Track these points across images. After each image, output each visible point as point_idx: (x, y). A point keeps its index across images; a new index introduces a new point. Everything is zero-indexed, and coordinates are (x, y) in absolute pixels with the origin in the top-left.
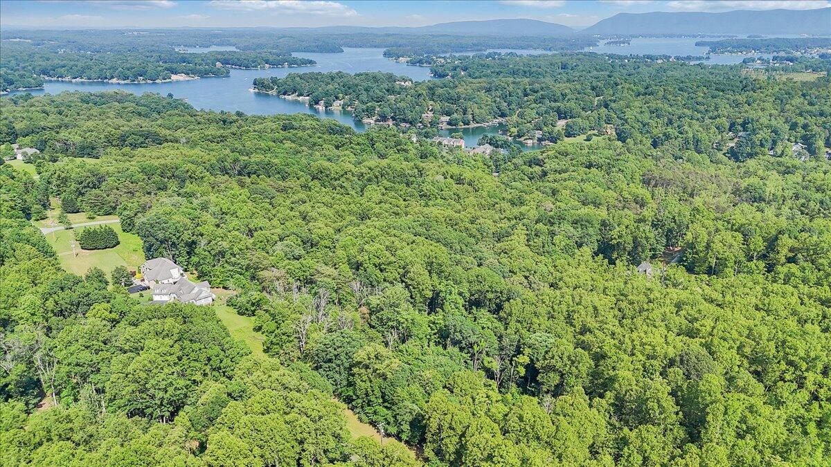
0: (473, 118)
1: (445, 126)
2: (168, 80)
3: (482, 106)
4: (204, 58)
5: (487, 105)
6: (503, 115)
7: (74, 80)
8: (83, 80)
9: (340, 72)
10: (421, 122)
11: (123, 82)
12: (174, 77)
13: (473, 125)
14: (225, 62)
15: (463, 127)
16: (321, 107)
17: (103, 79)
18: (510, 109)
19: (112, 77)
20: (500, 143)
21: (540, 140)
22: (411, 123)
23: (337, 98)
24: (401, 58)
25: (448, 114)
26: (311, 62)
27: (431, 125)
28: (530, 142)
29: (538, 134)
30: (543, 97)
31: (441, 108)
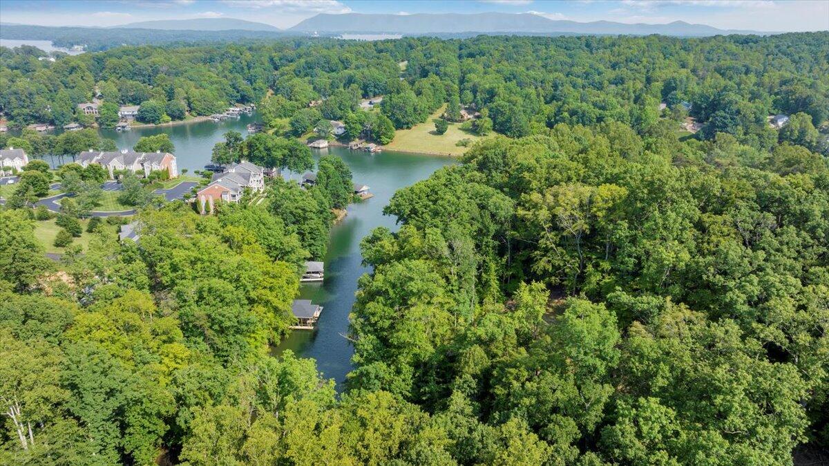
0: (189, 105)
1: (130, 125)
3: (204, 83)
5: (212, 83)
6: (243, 100)
10: (76, 120)
13: (191, 120)
15: (171, 123)
18: (255, 89)
20: (278, 154)
21: (345, 138)
22: (52, 123)
25: (135, 100)
27: (100, 124)
28: (323, 144)
29: (338, 127)
30: (310, 66)
31: (119, 90)
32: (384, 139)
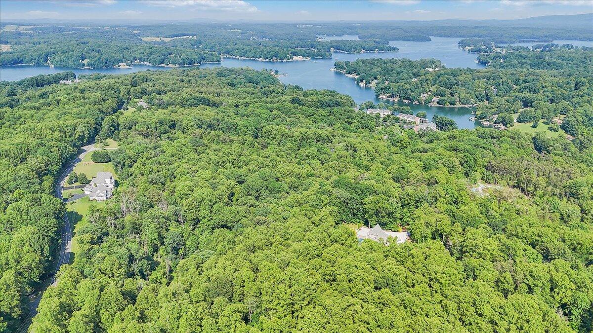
0: (459, 100)
1: (435, 104)
2: (290, 60)
4: (323, 45)
7: (240, 58)
8: (245, 58)
9: (393, 59)
10: (418, 100)
11: (264, 60)
12: (295, 58)
13: (458, 105)
14: (337, 48)
15: (449, 106)
16: (362, 85)
17: (254, 58)
19: (260, 57)
21: (495, 122)
22: (410, 101)
23: (376, 78)
24: (467, 47)
25: (441, 95)
26: (394, 49)
27: (425, 103)
28: (487, 123)
29: (495, 117)
31: (437, 91)
32: (508, 125)
